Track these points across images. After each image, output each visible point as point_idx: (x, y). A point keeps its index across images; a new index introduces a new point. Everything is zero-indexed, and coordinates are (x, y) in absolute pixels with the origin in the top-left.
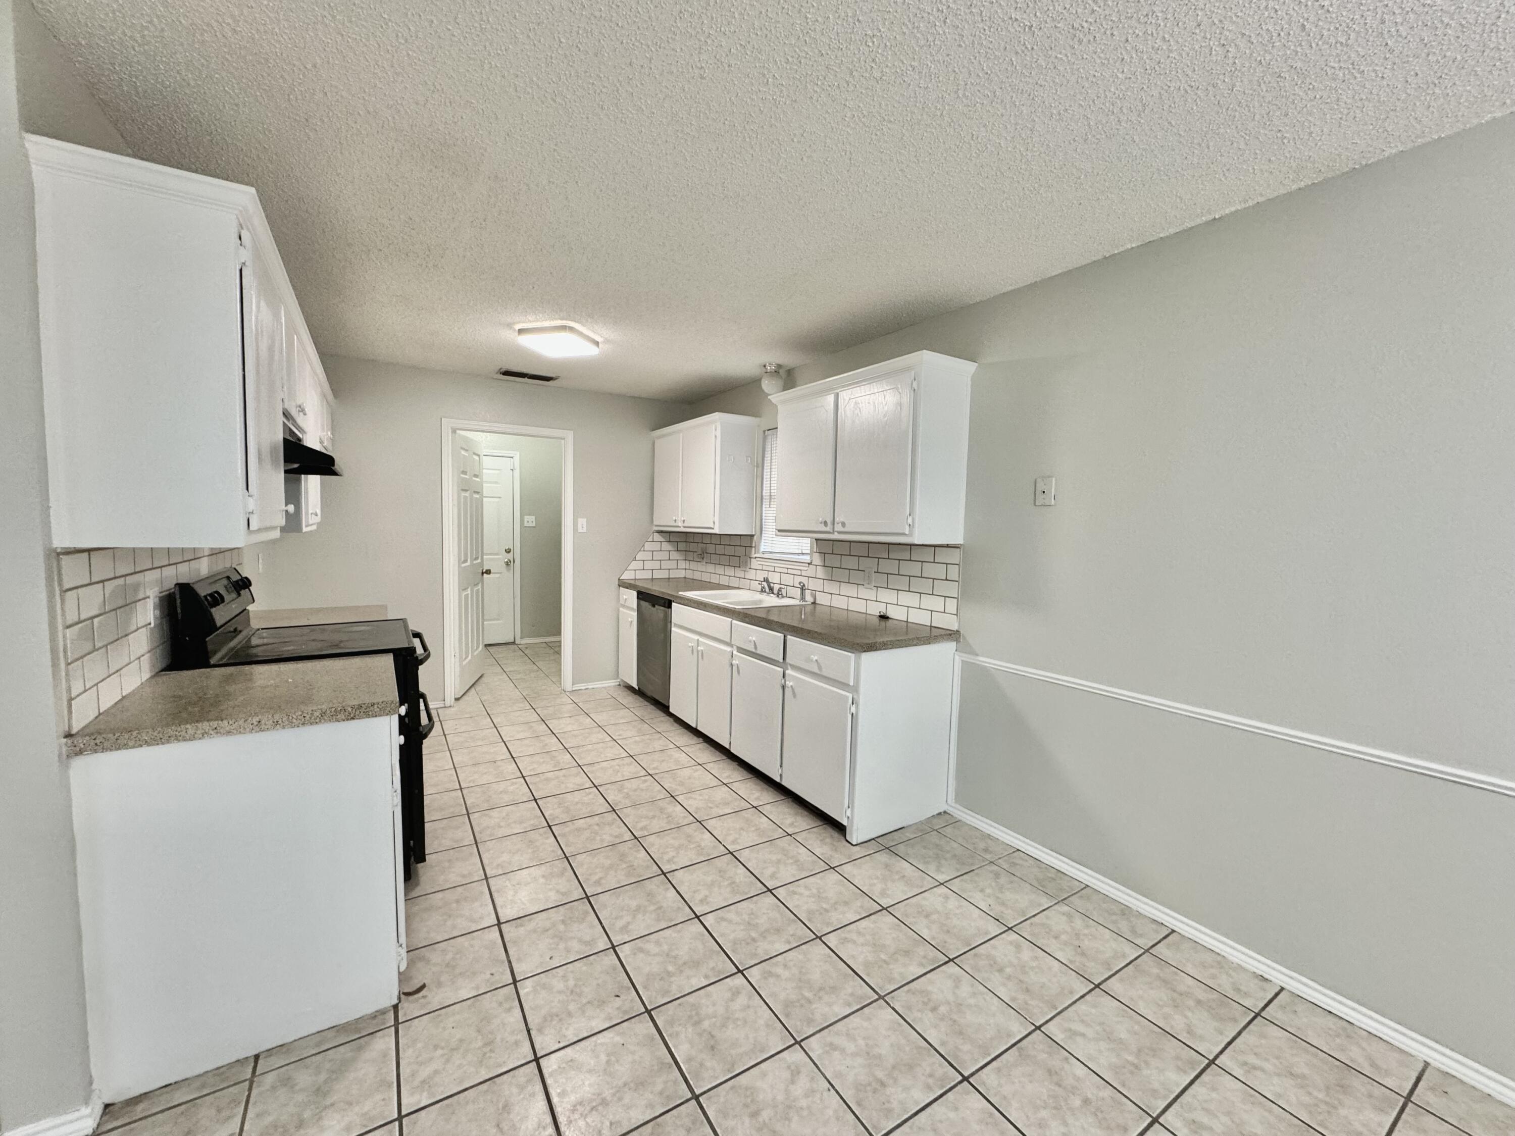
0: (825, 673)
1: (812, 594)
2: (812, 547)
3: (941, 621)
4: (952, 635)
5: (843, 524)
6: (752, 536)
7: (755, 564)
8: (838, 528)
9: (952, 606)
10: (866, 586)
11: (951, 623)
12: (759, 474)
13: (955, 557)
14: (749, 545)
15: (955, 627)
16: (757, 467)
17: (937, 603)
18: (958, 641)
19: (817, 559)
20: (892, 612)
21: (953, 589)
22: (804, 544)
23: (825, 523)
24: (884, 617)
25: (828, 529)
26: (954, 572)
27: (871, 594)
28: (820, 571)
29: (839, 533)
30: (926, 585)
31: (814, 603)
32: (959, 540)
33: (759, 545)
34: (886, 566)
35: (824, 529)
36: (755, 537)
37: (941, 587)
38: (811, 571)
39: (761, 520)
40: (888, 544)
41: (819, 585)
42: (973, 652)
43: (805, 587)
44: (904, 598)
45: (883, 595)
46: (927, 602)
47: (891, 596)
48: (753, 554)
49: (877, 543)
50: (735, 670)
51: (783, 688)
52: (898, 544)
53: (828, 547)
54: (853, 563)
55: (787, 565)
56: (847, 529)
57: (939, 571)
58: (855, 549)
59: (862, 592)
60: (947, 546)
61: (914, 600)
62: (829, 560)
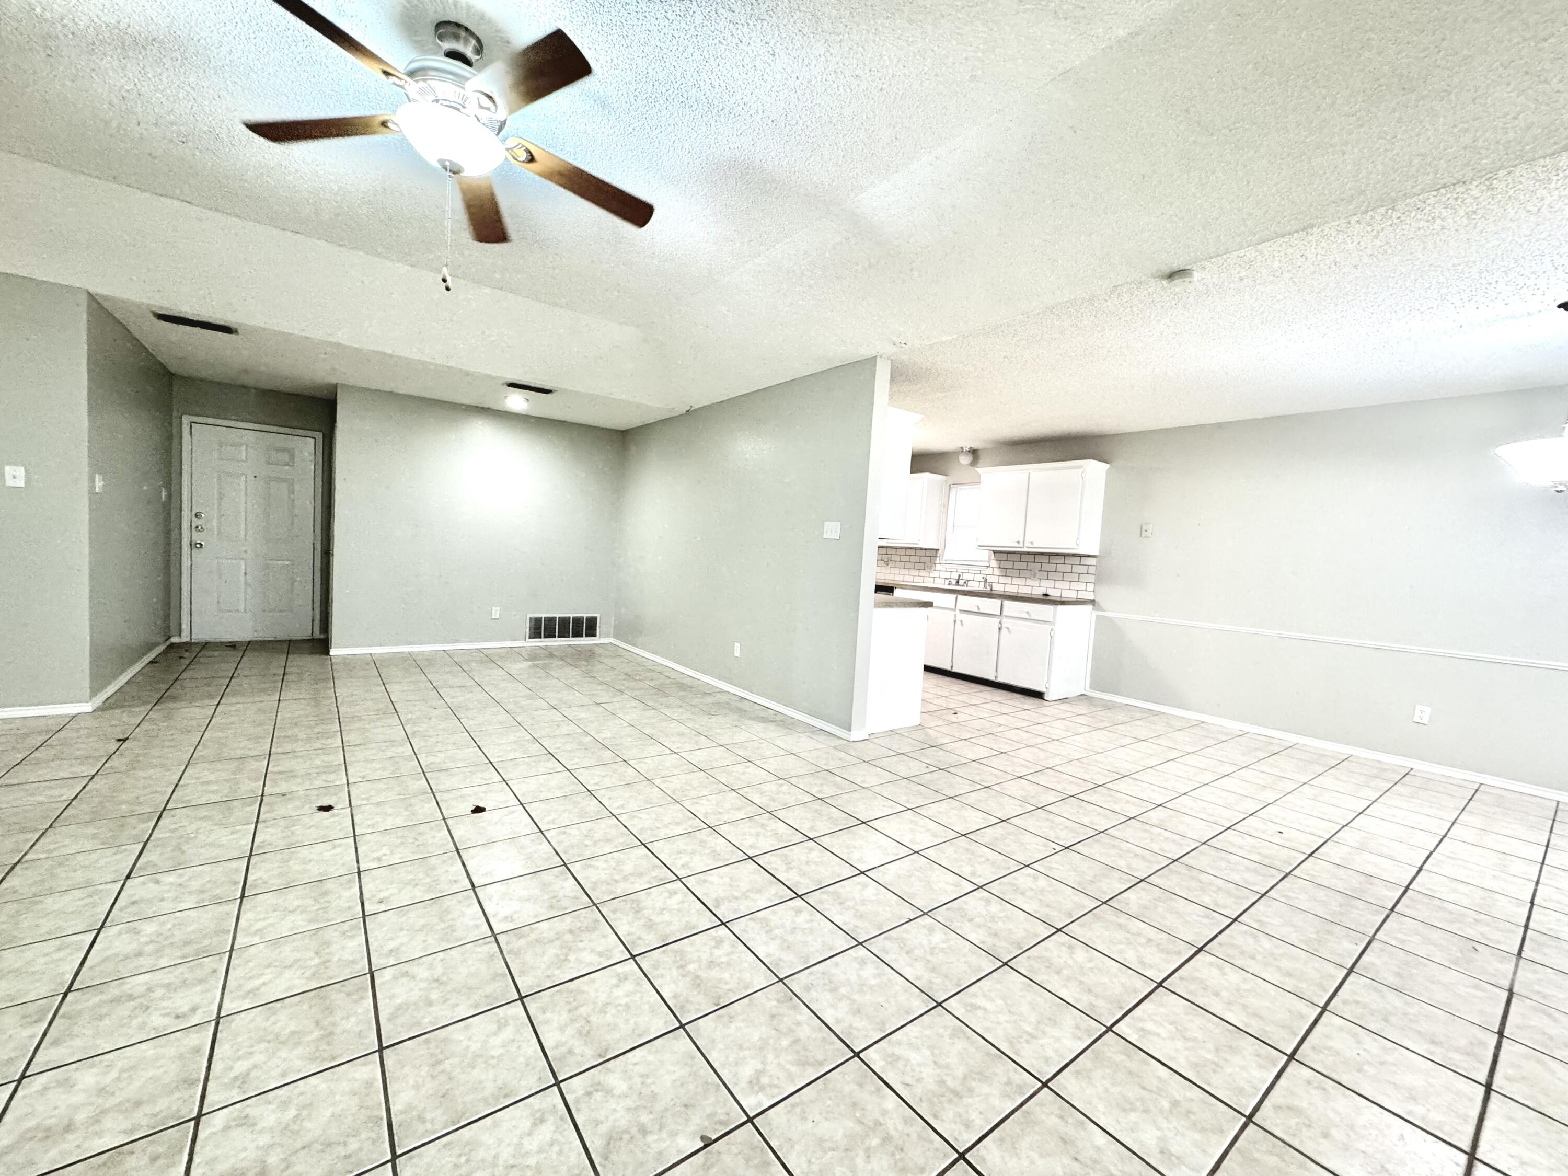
0: (1033, 617)
1: (990, 582)
2: (990, 557)
3: (1083, 595)
4: (1093, 602)
5: (1032, 543)
6: (938, 550)
7: (938, 567)
8: (1027, 544)
9: (1091, 587)
10: (1032, 578)
11: (1090, 596)
12: (945, 511)
13: (1093, 561)
14: (934, 554)
15: (1092, 598)
16: (943, 506)
17: (1082, 586)
18: (1094, 605)
19: (994, 564)
20: (1050, 591)
21: (1092, 578)
22: (985, 555)
23: (1018, 542)
24: (1046, 595)
25: (1021, 545)
26: (1092, 570)
27: (1036, 583)
28: (997, 572)
30: (1075, 577)
31: (992, 588)
32: (1097, 553)
33: (943, 555)
34: (1046, 567)
35: (1017, 545)
36: (940, 551)
37: (1083, 578)
38: (989, 571)
40: (1049, 555)
41: (995, 579)
42: (1103, 610)
43: (986, 581)
44: (1060, 584)
45: (1045, 583)
46: (1074, 586)
47: (1050, 584)
48: (938, 561)
49: (1042, 554)
50: (958, 623)
51: (1000, 629)
52: (1057, 554)
53: (1004, 557)
54: (1023, 566)
55: (969, 568)
56: (1035, 545)
57: (1083, 569)
58: (1024, 558)
59: (1029, 582)
60: (1089, 556)
61: (1065, 585)
62: (1004, 564)
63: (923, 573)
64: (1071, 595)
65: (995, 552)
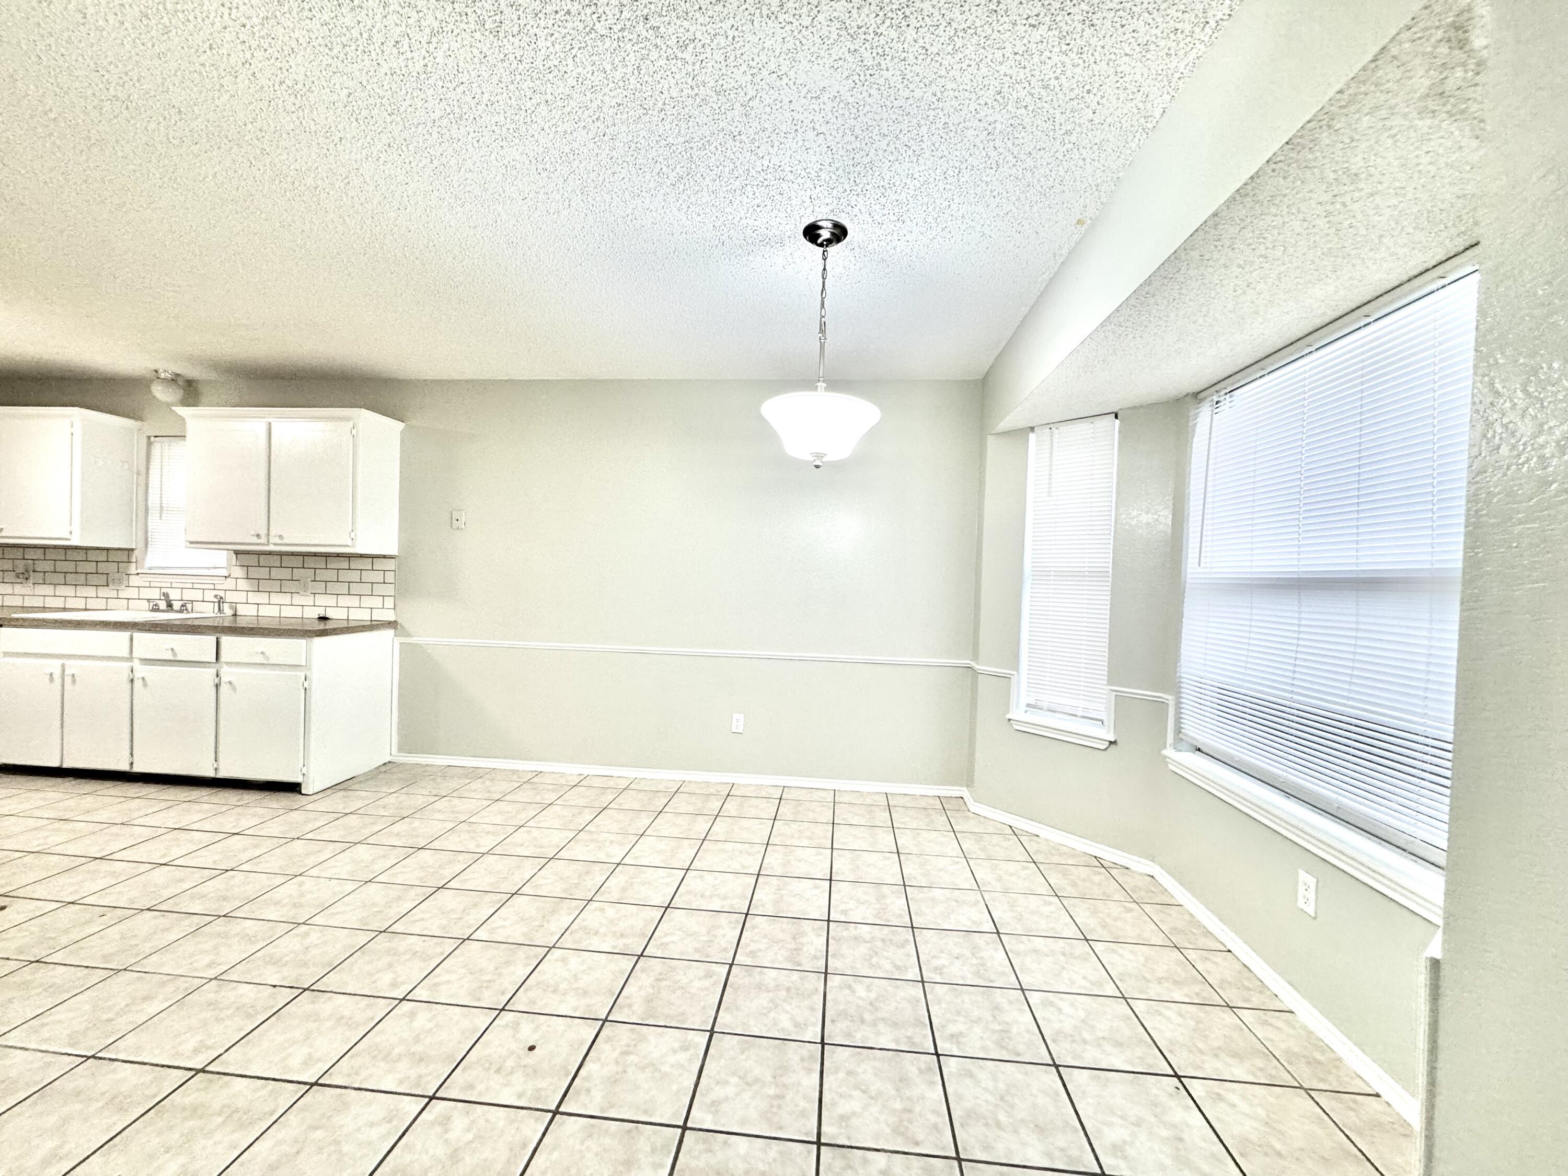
0: (273, 661)
1: (231, 608)
2: (229, 560)
3: (379, 616)
4: (392, 624)
5: (281, 537)
6: (132, 550)
7: (134, 581)
8: (274, 540)
9: (389, 602)
10: (302, 593)
11: (390, 616)
12: (143, 483)
13: (391, 565)
14: (126, 559)
15: (392, 619)
16: (138, 474)
17: (376, 602)
18: (395, 628)
19: (238, 572)
20: (330, 614)
21: (390, 589)
22: (221, 559)
23: (259, 536)
24: (323, 619)
25: (262, 541)
26: (390, 577)
27: (309, 600)
28: (243, 584)
29: (275, 544)
30: (366, 589)
31: (235, 615)
32: (394, 552)
33: (144, 559)
34: (323, 575)
35: (256, 540)
36: (136, 552)
37: (378, 589)
38: (230, 584)
39: (146, 532)
40: (327, 556)
41: (241, 597)
42: (409, 635)
43: (220, 601)
44: (344, 601)
45: (321, 600)
46: (367, 602)
47: (330, 600)
48: (133, 569)
49: (315, 555)
50: (138, 684)
51: (217, 686)
52: (338, 555)
53: (253, 560)
54: (286, 574)
55: (194, 580)
56: (286, 541)
57: (377, 577)
58: (287, 561)
59: (298, 600)
60: (384, 557)
61: (353, 601)
62: (254, 572)
63: (103, 592)
64: (361, 615)
65: (237, 553)
